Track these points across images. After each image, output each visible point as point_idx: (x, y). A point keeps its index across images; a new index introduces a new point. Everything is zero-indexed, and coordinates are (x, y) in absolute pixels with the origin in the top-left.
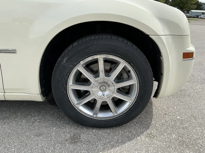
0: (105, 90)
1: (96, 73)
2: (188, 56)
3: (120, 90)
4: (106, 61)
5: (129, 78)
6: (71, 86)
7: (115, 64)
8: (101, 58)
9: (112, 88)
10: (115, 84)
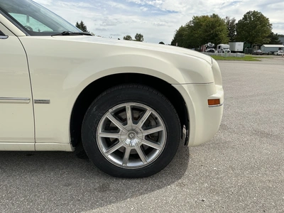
0: (134, 138)
1: (124, 121)
2: (214, 102)
3: (148, 137)
4: (133, 109)
5: (157, 125)
6: (101, 134)
7: (143, 111)
8: (128, 106)
9: (140, 135)
10: (142, 131)
